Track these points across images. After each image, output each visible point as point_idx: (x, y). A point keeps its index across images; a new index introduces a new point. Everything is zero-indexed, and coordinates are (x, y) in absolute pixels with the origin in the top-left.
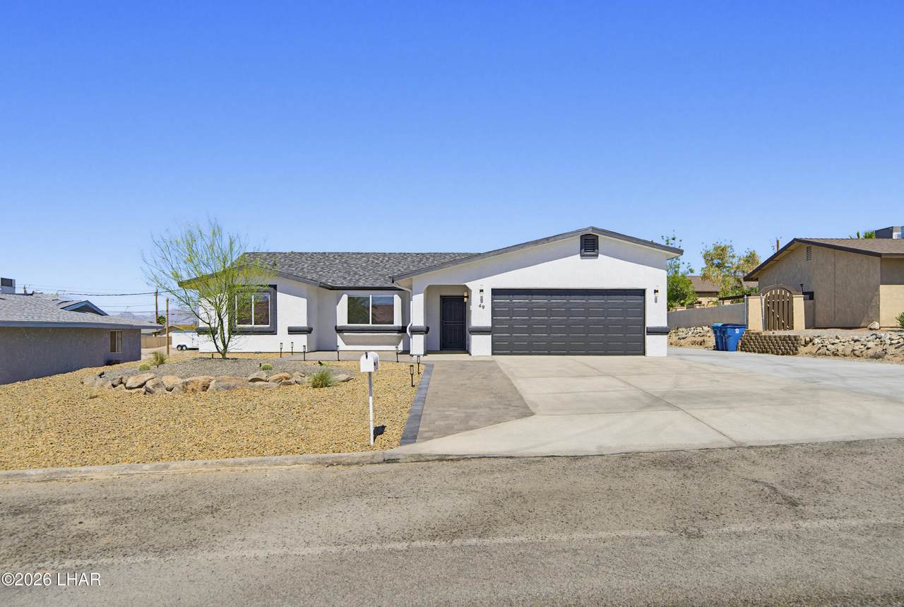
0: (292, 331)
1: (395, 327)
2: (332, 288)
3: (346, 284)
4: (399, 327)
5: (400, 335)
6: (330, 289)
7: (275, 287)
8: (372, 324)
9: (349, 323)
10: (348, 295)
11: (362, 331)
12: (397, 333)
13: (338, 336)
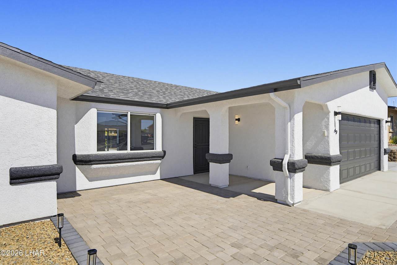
4: (160, 152)
8: (131, 150)
9: (98, 150)
10: (97, 110)
11: (119, 161)
12: (160, 160)
13: (77, 168)
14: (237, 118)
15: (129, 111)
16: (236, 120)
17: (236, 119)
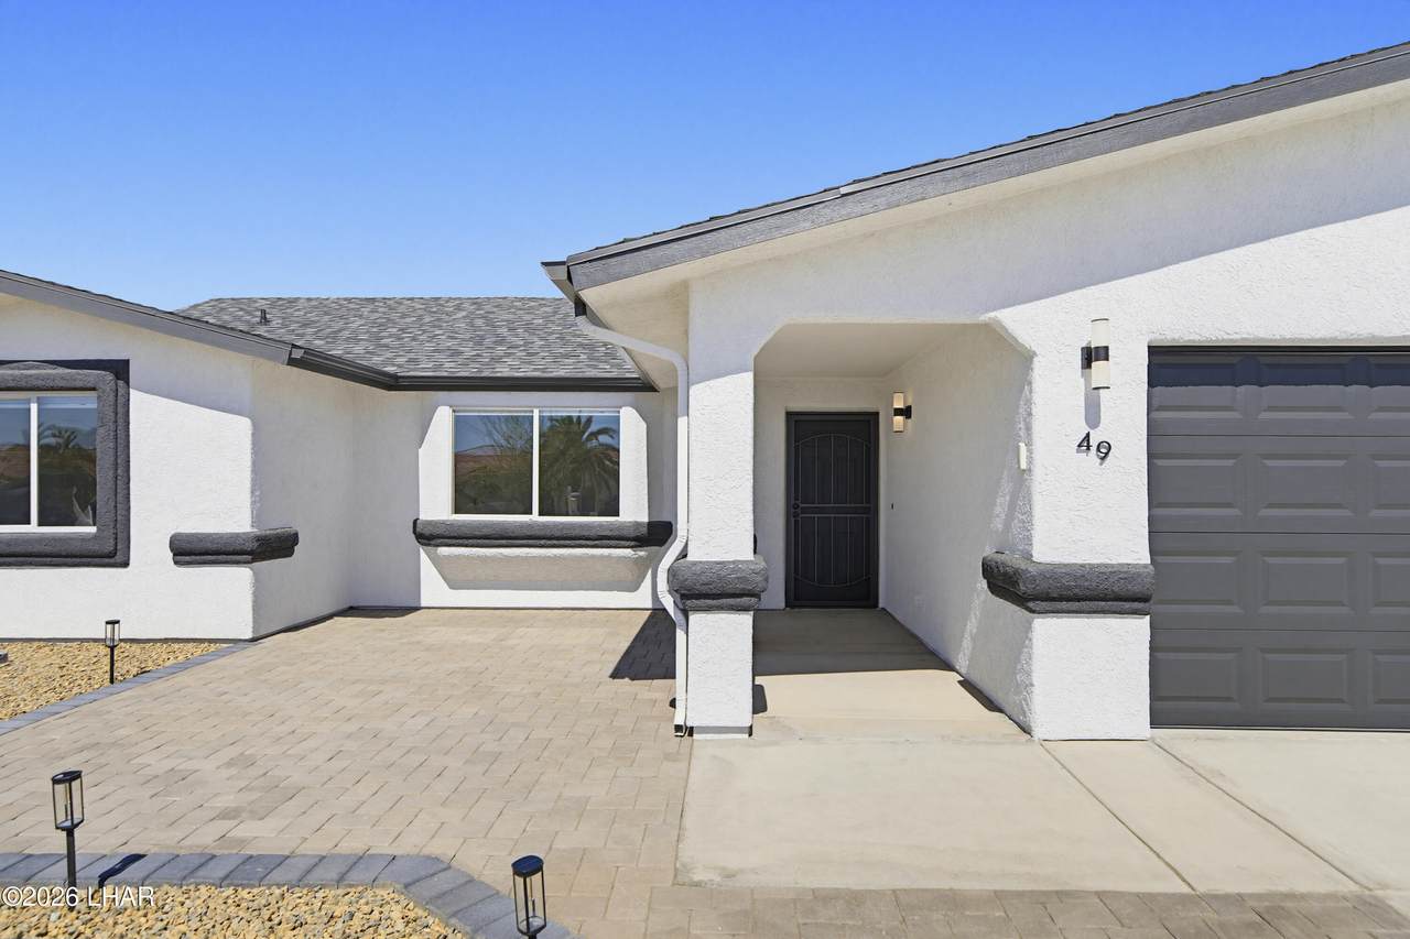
0: (189, 551)
1: (622, 526)
2: (393, 383)
3: (449, 368)
4: (637, 524)
5: (642, 553)
6: (390, 388)
7: (120, 369)
8: (540, 515)
9: (457, 510)
10: (454, 411)
11: (504, 542)
12: (632, 547)
13: (423, 555)
14: (899, 404)
15: (535, 407)
16: (898, 412)
17: (896, 410)
